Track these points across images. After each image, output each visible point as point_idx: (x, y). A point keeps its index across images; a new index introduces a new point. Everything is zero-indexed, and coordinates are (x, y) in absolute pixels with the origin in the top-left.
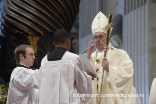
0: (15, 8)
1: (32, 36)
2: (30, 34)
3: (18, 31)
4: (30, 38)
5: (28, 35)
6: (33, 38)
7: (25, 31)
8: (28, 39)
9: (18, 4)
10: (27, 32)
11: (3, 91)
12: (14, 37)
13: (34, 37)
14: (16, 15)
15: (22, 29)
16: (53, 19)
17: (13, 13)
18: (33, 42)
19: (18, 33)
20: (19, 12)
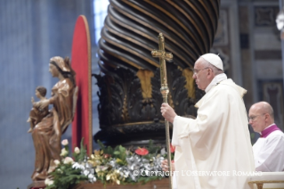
0: (117, 31)
1: (143, 71)
2: (139, 68)
3: (122, 66)
4: (139, 74)
5: (137, 70)
6: (144, 75)
7: (132, 64)
8: (137, 77)
9: (120, 24)
10: (135, 66)
11: (101, 160)
12: (116, 76)
13: (146, 72)
14: (119, 41)
15: (127, 61)
16: (175, 41)
17: (113, 39)
18: (145, 80)
19: (121, 68)
20: (121, 35)
